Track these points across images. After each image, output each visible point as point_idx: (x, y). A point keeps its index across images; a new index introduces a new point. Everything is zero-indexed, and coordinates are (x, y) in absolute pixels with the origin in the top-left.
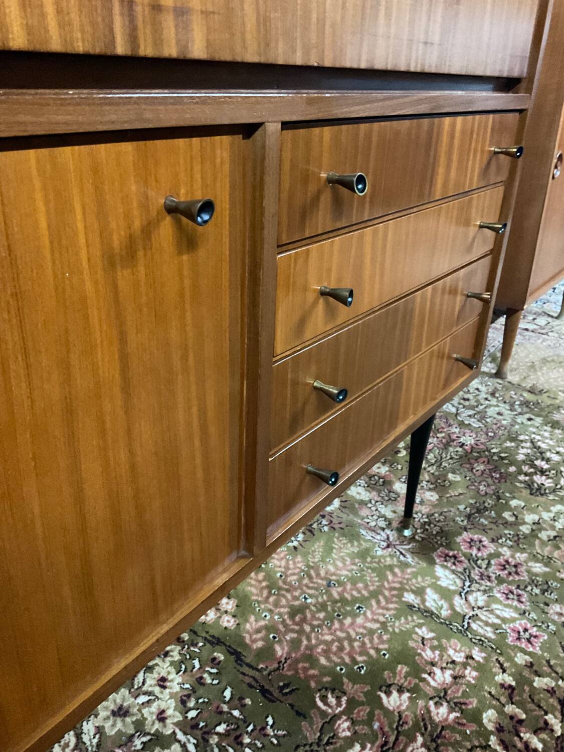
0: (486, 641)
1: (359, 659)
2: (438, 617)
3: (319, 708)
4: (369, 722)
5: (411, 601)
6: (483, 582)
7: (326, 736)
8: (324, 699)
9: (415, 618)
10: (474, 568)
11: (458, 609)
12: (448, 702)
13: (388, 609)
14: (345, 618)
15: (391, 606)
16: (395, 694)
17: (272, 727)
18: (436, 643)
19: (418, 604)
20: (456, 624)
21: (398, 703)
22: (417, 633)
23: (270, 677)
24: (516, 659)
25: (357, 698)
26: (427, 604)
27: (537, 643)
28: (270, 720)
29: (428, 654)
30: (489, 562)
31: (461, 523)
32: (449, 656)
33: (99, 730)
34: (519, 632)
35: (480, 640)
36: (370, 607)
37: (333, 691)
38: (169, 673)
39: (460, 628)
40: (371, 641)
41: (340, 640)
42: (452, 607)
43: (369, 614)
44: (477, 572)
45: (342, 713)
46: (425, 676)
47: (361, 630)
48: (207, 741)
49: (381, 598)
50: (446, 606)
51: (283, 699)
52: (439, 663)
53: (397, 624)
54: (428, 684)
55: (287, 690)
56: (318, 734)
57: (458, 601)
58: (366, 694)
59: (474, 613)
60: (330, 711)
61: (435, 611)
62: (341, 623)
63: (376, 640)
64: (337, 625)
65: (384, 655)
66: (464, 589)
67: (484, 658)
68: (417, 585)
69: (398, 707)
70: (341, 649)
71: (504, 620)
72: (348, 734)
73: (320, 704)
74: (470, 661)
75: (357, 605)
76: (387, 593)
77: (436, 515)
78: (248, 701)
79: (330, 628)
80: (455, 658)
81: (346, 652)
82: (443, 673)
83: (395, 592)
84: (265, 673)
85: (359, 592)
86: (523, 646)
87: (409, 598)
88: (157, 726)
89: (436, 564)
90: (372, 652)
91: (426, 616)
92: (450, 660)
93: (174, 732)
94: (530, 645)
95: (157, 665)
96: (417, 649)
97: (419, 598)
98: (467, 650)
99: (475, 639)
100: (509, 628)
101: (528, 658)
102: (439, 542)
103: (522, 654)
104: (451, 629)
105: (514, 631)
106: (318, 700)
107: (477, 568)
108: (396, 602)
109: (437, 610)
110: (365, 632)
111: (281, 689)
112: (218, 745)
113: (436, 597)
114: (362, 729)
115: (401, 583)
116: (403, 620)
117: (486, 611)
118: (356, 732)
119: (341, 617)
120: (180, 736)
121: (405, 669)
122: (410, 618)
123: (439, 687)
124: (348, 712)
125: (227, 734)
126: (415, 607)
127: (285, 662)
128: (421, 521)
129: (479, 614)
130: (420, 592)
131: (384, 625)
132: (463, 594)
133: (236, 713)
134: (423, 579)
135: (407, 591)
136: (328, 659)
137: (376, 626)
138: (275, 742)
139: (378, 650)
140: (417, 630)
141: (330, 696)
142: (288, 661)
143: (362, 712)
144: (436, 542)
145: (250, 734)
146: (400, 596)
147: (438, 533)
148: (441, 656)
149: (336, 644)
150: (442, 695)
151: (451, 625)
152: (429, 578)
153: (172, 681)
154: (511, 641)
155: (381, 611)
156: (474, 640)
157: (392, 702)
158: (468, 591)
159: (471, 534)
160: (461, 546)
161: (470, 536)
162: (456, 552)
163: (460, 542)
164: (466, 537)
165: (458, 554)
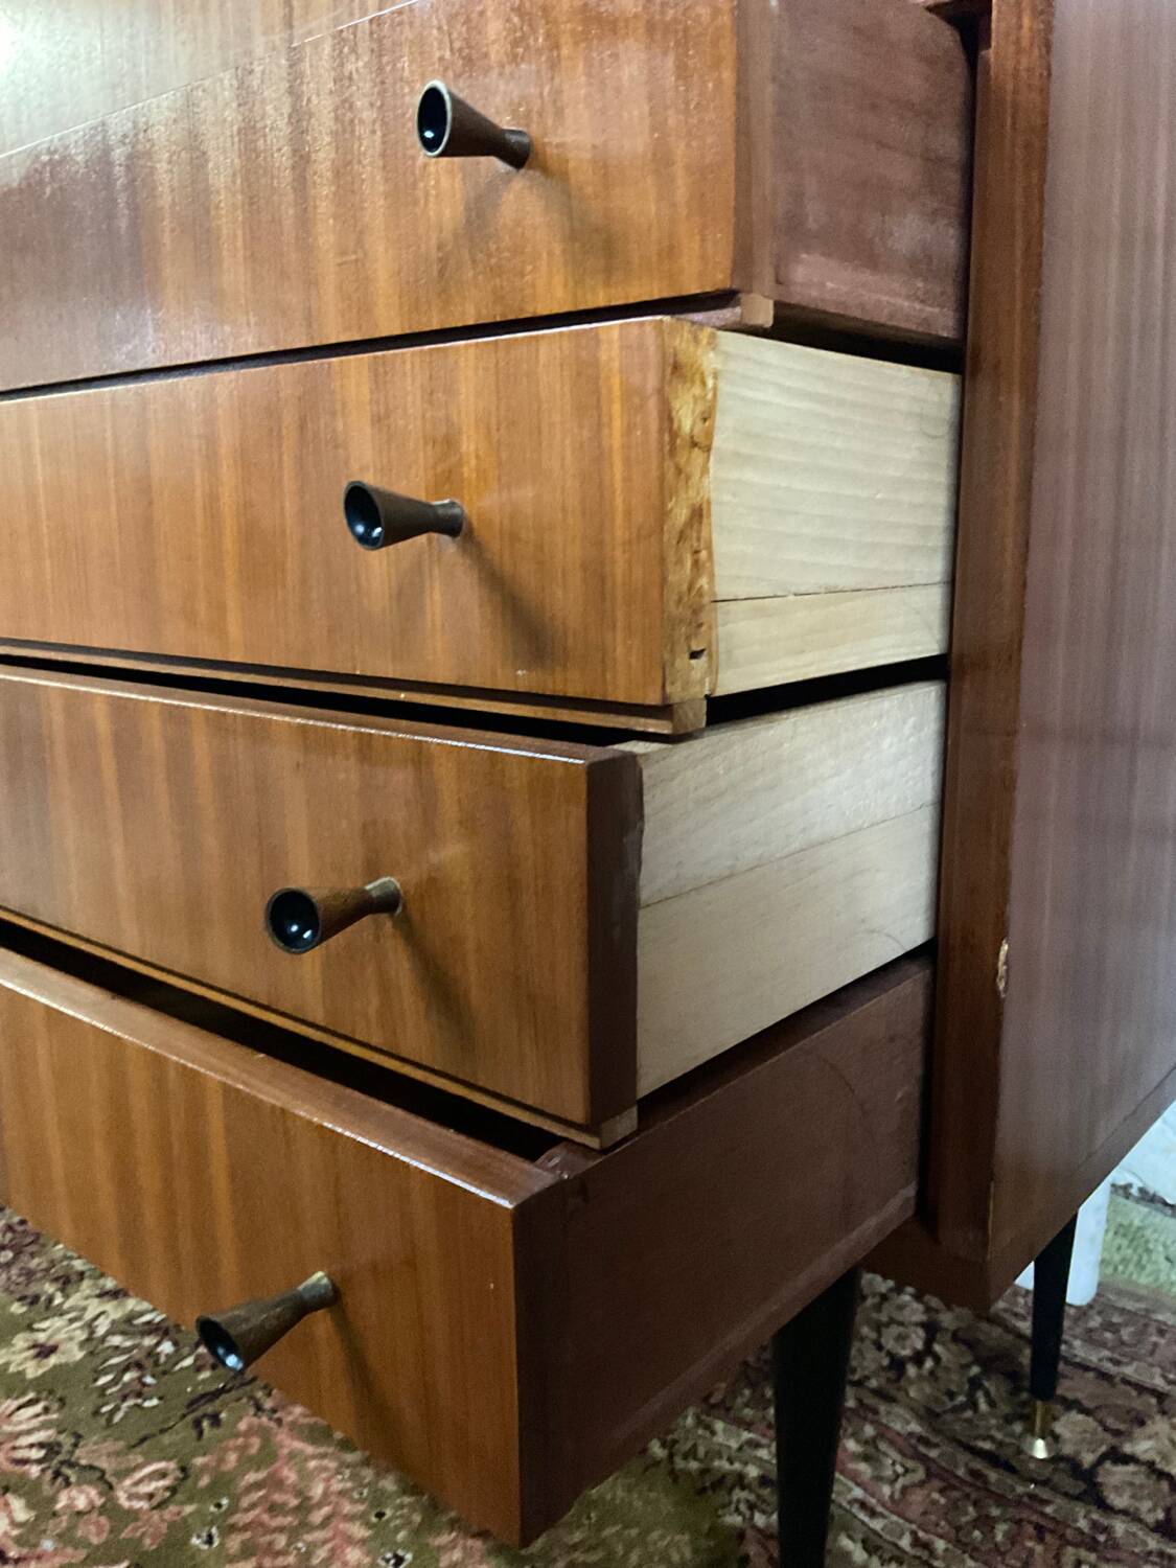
1: (234, 1543)
3: (141, 1467)
4: (65, 1538)
7: (75, 1472)
8: (163, 1475)
14: (369, 1525)
17: (139, 1406)
23: (246, 1401)
25: (132, 1525)
28: (151, 1403)
37: (171, 1489)
41: (305, 1507)
45: (111, 1499)
47: (321, 1554)
48: (150, 1334)
51: (190, 1418)
55: (205, 1424)
58: (135, 1541)
60: (128, 1482)
62: (350, 1518)
64: (347, 1508)
70: (274, 1509)
72: (60, 1505)
73: (152, 1469)
75: (409, 1557)
78: (207, 1375)
79: (342, 1493)
81: (265, 1517)
84: (259, 1394)
106: (161, 1465)
110: (315, 1561)
111: (215, 1420)
114: (57, 1526)
118: (55, 1514)
119: (374, 1519)
124: (110, 1509)
125: (151, 1353)
127: (272, 1418)
133: (188, 1362)
136: (257, 1486)
138: (106, 1409)
141: (162, 1483)
142: (272, 1424)
143: (94, 1532)
145: (140, 1379)
149: (294, 1502)
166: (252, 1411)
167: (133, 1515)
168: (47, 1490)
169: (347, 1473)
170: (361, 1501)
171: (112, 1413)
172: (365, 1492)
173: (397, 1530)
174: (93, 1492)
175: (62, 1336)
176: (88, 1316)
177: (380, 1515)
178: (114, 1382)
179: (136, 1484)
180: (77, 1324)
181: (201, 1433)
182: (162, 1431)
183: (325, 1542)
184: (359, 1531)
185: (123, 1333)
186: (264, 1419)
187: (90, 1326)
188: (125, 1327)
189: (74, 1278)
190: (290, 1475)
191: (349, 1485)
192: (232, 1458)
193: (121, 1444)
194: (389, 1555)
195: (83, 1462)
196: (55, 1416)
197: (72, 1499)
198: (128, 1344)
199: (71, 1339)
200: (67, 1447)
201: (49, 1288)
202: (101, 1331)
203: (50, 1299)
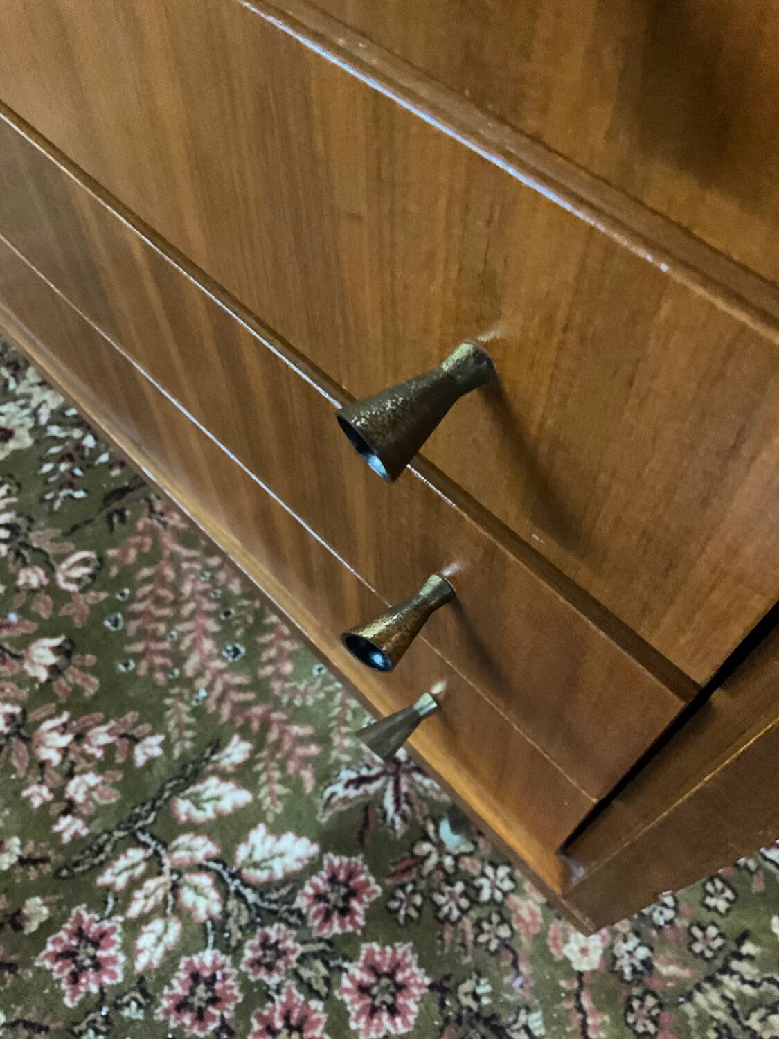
0: (96, 861)
1: (133, 626)
2: (177, 791)
3: (72, 553)
4: (24, 612)
5: (228, 750)
6: (256, 941)
7: (30, 554)
8: (85, 562)
9: (188, 745)
10: (304, 942)
11: (184, 839)
12: (7, 736)
13: (221, 700)
14: (219, 622)
15: (226, 711)
16: (52, 659)
17: (71, 496)
18: (120, 759)
19: (217, 762)
20: (151, 819)
21: (35, 659)
22: (152, 734)
23: (142, 501)
24: (38, 900)
25: (67, 605)
26: (213, 781)
27: (60, 972)
28: (79, 494)
29: (101, 736)
30: (317, 995)
31: (467, 986)
32: (84, 772)
34: (96, 945)
35: (101, 849)
36: (232, 668)
37: (92, 576)
39: (140, 824)
40: (163, 653)
41: (177, 604)
42: (193, 827)
43: (218, 664)
44: (290, 944)
45: (53, 581)
46: (65, 717)
47: (187, 642)
49: (250, 696)
50: (199, 816)
51: (104, 513)
52: (78, 749)
53: (185, 708)
54: (51, 717)
55: (116, 519)
57: (203, 848)
58: (68, 619)
59: (166, 869)
60: (64, 566)
61: (192, 789)
62: (208, 614)
63: (159, 660)
64: (208, 606)
65: (126, 665)
66: (233, 876)
67: (59, 835)
68: (263, 778)
69: (29, 658)
70: (159, 602)
71: (134, 927)
72: (21, 582)
73: (77, 556)
74: (63, 806)
75: (243, 650)
76: (258, 710)
77: (504, 932)
78: (116, 472)
79: (205, 593)
80: (77, 780)
81: (152, 608)
82: (59, 749)
83: (255, 725)
85: (271, 661)
86: (62, 935)
87: (237, 751)
89: (324, 850)
90: (139, 647)
91: (185, 767)
92: (77, 769)
94: (59, 949)
96: (118, 721)
97: (230, 769)
98: (85, 812)
99: (108, 840)
100: (113, 930)
101: (32, 926)
102: (400, 894)
103: (44, 919)
104: (143, 804)
105: (103, 935)
106: (86, 554)
107: (301, 949)
108: (231, 721)
109: (197, 795)
110: (183, 647)
111: (121, 513)
112: (68, 438)
113: (227, 805)
114: (19, 600)
115: (278, 745)
116: (188, 720)
117: (165, 900)
118: (17, 590)
119: (223, 617)
121: (90, 691)
122: (189, 734)
123: (38, 732)
124: (51, 589)
125: (79, 446)
126: (213, 753)
127: (159, 521)
128: (483, 882)
129: (162, 879)
130: (244, 775)
131: (188, 683)
132: (219, 867)
133: (104, 458)
134: (280, 798)
135: (253, 752)
136: (148, 580)
137: (190, 667)
138: (49, 496)
139: (138, 657)
140: (160, 738)
141: (87, 570)
142: (160, 526)
143: (43, 608)
144: (403, 887)
145: (71, 472)
146: (245, 733)
147: (438, 908)
148: (90, 758)
149: (171, 597)
150: (23, 732)
151: (153, 808)
152: (279, 810)
154: (79, 916)
155: (219, 687)
156: (105, 837)
157: (41, 652)
158: (227, 885)
159: (423, 996)
160: (383, 946)
161: (415, 990)
162: (360, 920)
163: (394, 949)
164: (413, 975)
165: (353, 922)
166: (147, 511)
167: (67, 595)
168: (12, 568)
169: (208, 574)
170: (216, 600)
171: (53, 501)
172: (219, 592)
173: (237, 627)
174: (41, 572)
175: (16, 422)
176: (34, 404)
177: (227, 614)
178: (54, 471)
179: (70, 568)
180: (26, 411)
181: (112, 528)
182: (87, 522)
183: (190, 632)
184: (212, 626)
185: (59, 424)
186: (155, 522)
187: (35, 414)
188: (60, 419)
189: (22, 364)
190: (170, 573)
191: (208, 586)
192: (133, 553)
193: (59, 531)
194: (229, 648)
195: (35, 545)
196: (14, 500)
197: (28, 578)
198: (63, 435)
199: (22, 425)
200: (24, 530)
201: (5, 372)
202: (44, 419)
203: (6, 384)
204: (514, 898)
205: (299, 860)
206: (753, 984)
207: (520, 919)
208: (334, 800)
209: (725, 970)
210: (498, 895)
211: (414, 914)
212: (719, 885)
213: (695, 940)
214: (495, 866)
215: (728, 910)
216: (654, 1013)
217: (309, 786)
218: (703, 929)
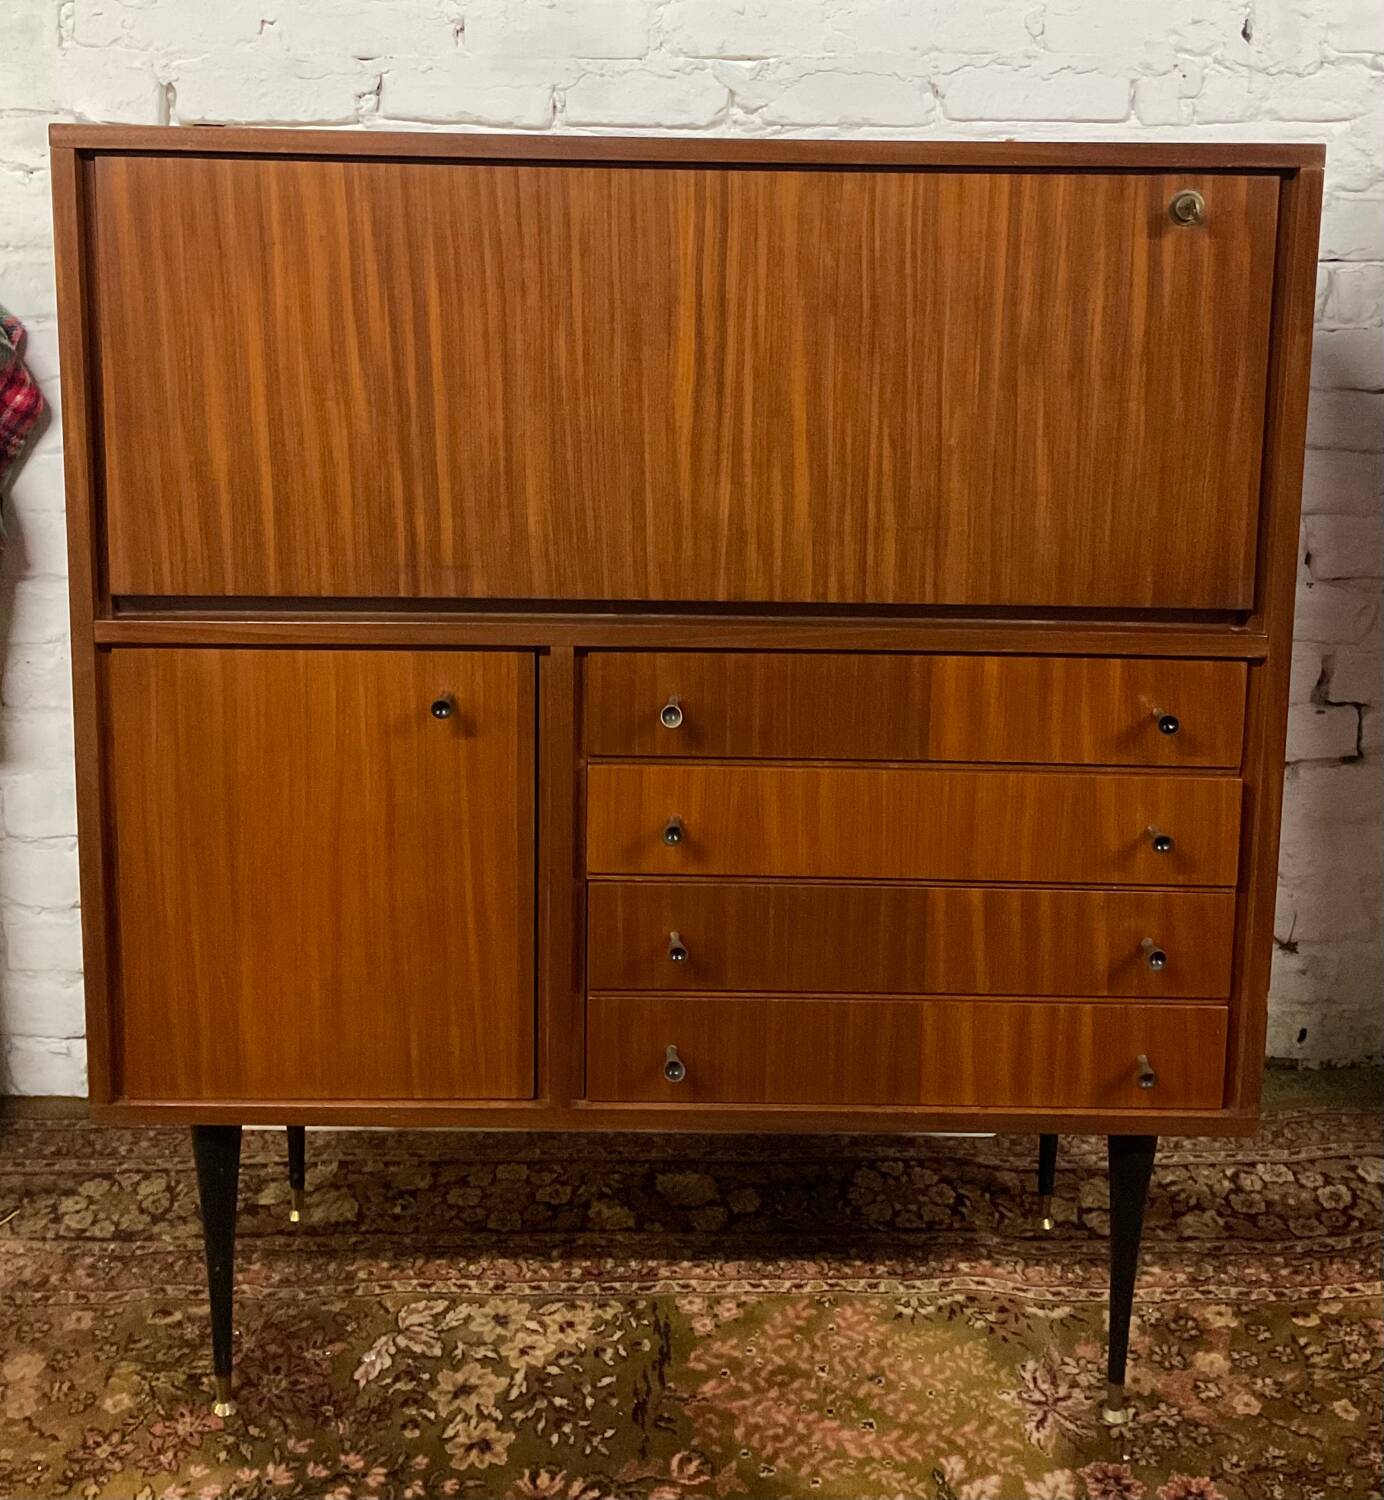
1: (782, 1462)
3: (668, 1464)
5: (948, 1469)
7: (637, 1487)
8: (686, 1461)
13: (902, 1452)
14: (832, 1419)
15: (914, 1454)
17: (603, 1439)
19: (951, 1478)
23: (665, 1401)
25: (717, 1489)
26: (966, 1488)
31: (1227, 1466)
33: (468, 1319)
36: (881, 1433)
37: (705, 1463)
38: (583, 1323)
40: (825, 1460)
41: (790, 1431)
43: (869, 1438)
45: (683, 1485)
47: (831, 1444)
48: (535, 1400)
49: (915, 1436)
51: (648, 1427)
53: (887, 1472)
55: (663, 1424)
56: (632, 1480)
60: (675, 1474)
62: (819, 1420)
63: (831, 1464)
64: (810, 1418)
65: (815, 1482)
68: (989, 1463)
70: (778, 1439)
73: (675, 1462)
75: (871, 1420)
76: (932, 1438)
77: (1204, 1430)
78: (615, 1402)
79: (797, 1413)
81: (778, 1445)
83: (943, 1445)
84: (667, 1393)
85: (898, 1411)
87: (954, 1466)
88: (514, 1353)
89: (1073, 1468)
90: (806, 1469)
93: (517, 1370)
95: (583, 1308)
97: (965, 1475)
106: (679, 1456)
108: (926, 1455)
110: (833, 1448)
111: (662, 1418)
112: (539, 1411)
113: (992, 1491)
115: (971, 1443)
116: (901, 1475)
119: (830, 1415)
120: (519, 1377)
122: (913, 1481)
124: (690, 1490)
125: (559, 1410)
126: (942, 1477)
127: (699, 1401)
128: (1162, 1419)
130: (977, 1471)
131: (868, 1460)
133: (590, 1402)
134: (1013, 1463)
135: (964, 1457)
137: (855, 1452)
138: (587, 1451)
139: (815, 1473)
141: (696, 1463)
142: (704, 1403)
145: (576, 1427)
146: (944, 1454)
147: (1163, 1447)
149: (780, 1430)
152: (1023, 1469)
153: (576, 1332)
155: (890, 1447)
159: (1216, 1487)
160: (1165, 1484)
161: (1208, 1489)
162: (1139, 1483)
163: (1173, 1481)
164: (1197, 1483)
165: (1139, 1487)
166: (680, 1403)
167: (708, 1485)
169: (783, 1402)
170: (811, 1411)
171: (595, 1451)
172: (805, 1405)
173: (848, 1412)
174: (667, 1489)
175: (476, 1433)
176: (471, 1412)
177: (830, 1411)
179: (681, 1472)
180: (473, 1422)
181: (670, 1431)
182: (646, 1441)
183: (824, 1438)
184: (832, 1424)
185: (515, 1409)
186: (696, 1403)
187: (485, 1416)
188: (510, 1405)
189: (416, 1396)
190: (756, 1420)
191: (793, 1408)
192: (711, 1430)
193: (634, 1461)
194: (862, 1425)
198: (531, 1413)
199: (485, 1431)
200: (605, 1480)
201: (412, 1411)
202: (498, 1416)
203: (425, 1417)
204: (1185, 1412)
205: (1067, 1483)
206: (1324, 1353)
207: (1202, 1419)
208: (1042, 1443)
209: (1307, 1358)
210: (1178, 1418)
211: (1158, 1458)
212: (1253, 1328)
213: (1280, 1358)
214: (1157, 1408)
215: (1272, 1334)
216: (1309, 1398)
217: (1018, 1446)
218: (1275, 1351)
